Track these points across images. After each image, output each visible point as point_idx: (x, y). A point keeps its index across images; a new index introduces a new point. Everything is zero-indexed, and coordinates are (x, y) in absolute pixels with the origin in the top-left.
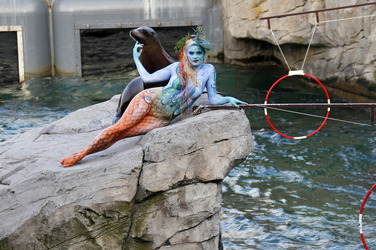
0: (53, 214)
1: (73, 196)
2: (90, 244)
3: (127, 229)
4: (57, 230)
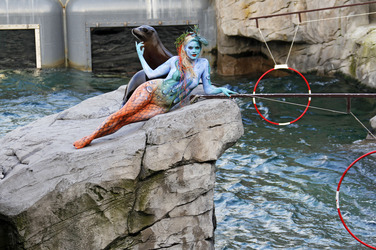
2: (99, 216)
3: (131, 204)
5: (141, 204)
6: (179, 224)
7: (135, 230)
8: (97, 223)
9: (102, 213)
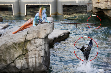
0: (8, 43)
1: (12, 40)
2: (15, 50)
3: (23, 47)
4: (8, 47)
5: (25, 47)
6: (34, 52)
7: (24, 53)
8: (15, 51)
9: (16, 49)
